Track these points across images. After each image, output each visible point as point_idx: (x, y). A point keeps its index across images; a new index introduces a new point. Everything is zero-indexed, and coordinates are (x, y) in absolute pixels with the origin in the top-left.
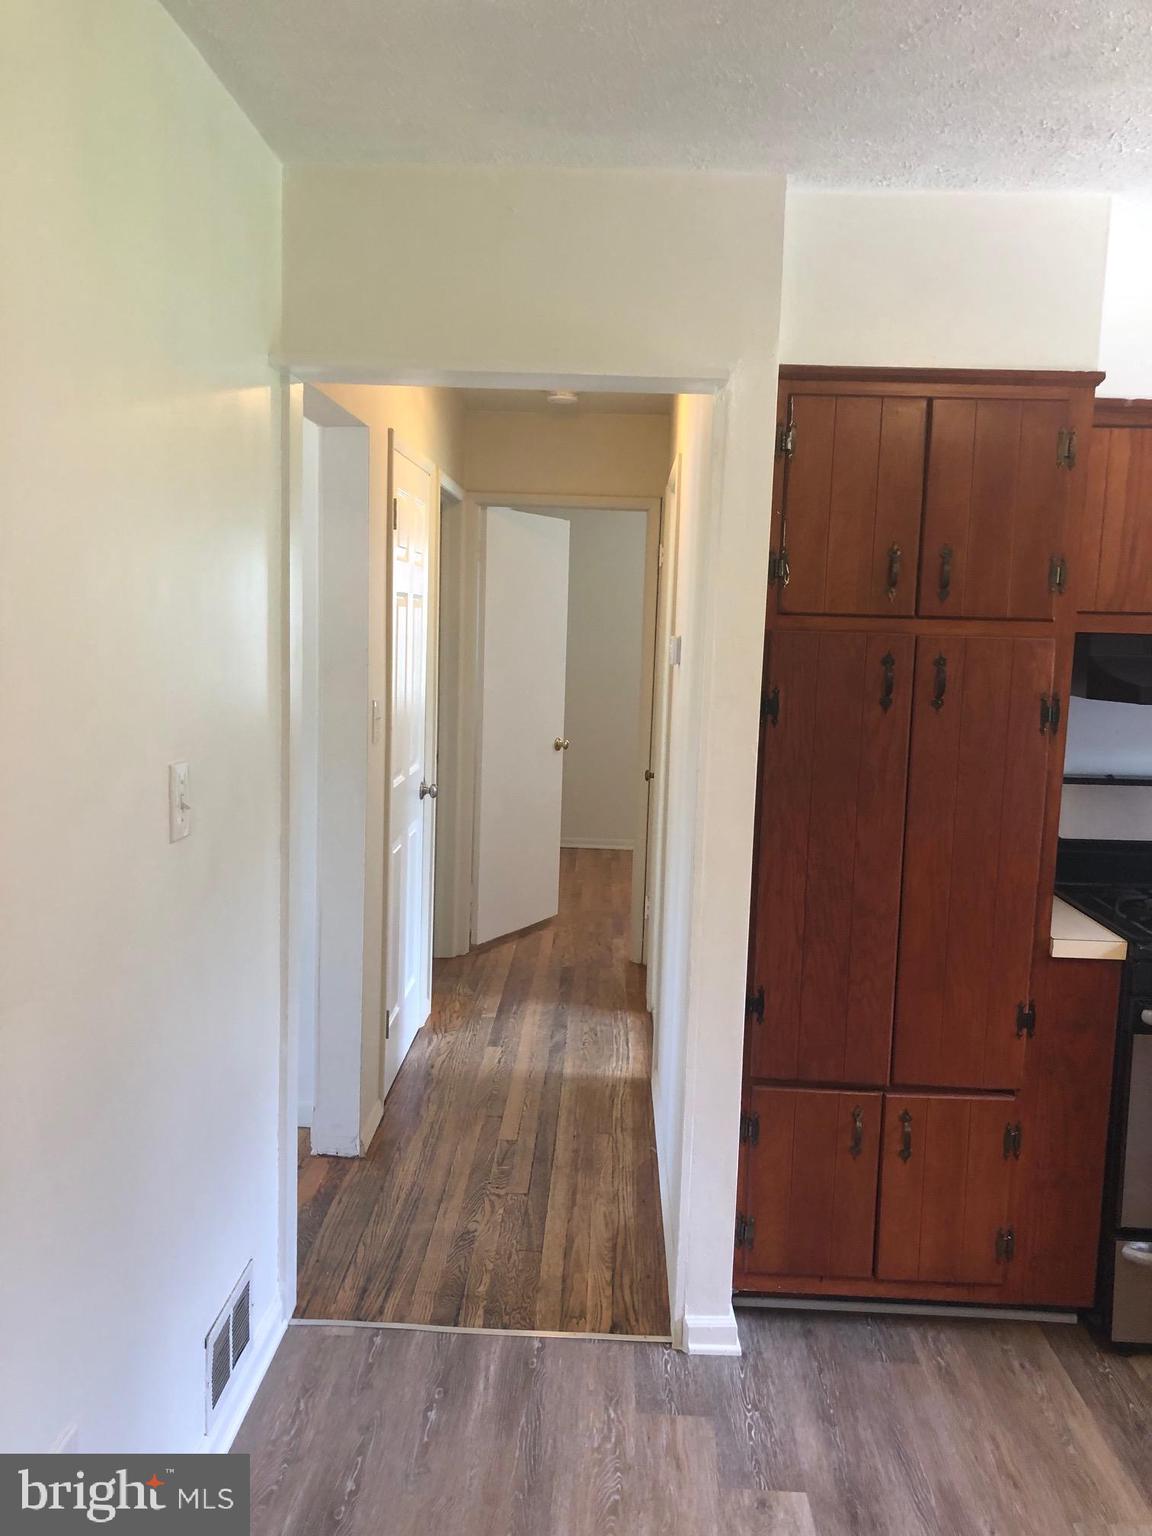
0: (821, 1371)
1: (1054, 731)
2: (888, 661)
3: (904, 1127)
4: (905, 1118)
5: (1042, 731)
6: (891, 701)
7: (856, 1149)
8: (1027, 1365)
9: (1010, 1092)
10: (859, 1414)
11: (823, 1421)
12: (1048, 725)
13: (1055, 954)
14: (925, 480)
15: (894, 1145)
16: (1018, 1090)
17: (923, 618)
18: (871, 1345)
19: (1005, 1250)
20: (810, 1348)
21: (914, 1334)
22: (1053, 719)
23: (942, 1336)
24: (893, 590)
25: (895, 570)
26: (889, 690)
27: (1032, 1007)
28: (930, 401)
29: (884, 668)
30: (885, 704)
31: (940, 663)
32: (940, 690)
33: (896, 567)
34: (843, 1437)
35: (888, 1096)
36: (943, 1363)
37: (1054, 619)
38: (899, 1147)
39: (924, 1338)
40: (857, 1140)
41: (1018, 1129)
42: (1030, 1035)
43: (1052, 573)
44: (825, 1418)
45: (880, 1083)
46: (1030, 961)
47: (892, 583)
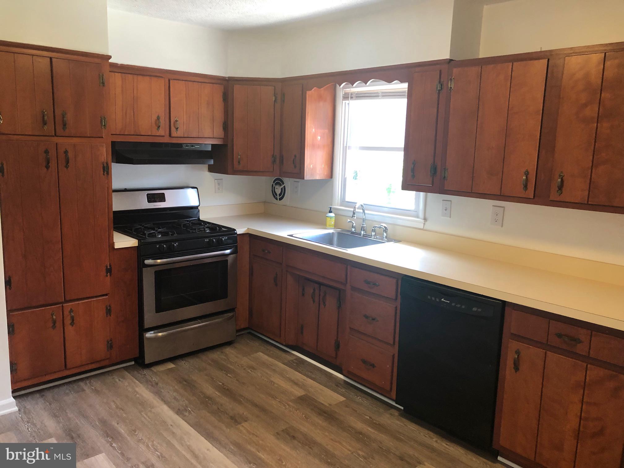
0: (50, 404)
1: (108, 174)
2: (47, 152)
3: (71, 314)
4: (71, 311)
5: (104, 175)
6: (49, 167)
7: (54, 326)
8: (121, 379)
9: (106, 295)
10: (67, 411)
11: (55, 417)
12: (105, 172)
13: (116, 247)
14: (53, 87)
15: (68, 321)
16: (109, 294)
17: (57, 136)
18: (67, 391)
19: (110, 346)
20: (44, 400)
21: (82, 384)
22: (107, 170)
23: (92, 381)
24: (46, 126)
25: (45, 119)
26: (48, 163)
27: (110, 266)
28: (51, 58)
29: (45, 154)
30: (47, 167)
31: (66, 152)
32: (67, 162)
33: (46, 118)
34: (63, 419)
35: (64, 305)
36: (93, 388)
37: (104, 137)
38: (70, 322)
39: (86, 384)
40: (54, 322)
41: (110, 306)
42: (110, 275)
43: (101, 121)
44: (55, 416)
45: (61, 301)
46: (108, 251)
47: (45, 123)
